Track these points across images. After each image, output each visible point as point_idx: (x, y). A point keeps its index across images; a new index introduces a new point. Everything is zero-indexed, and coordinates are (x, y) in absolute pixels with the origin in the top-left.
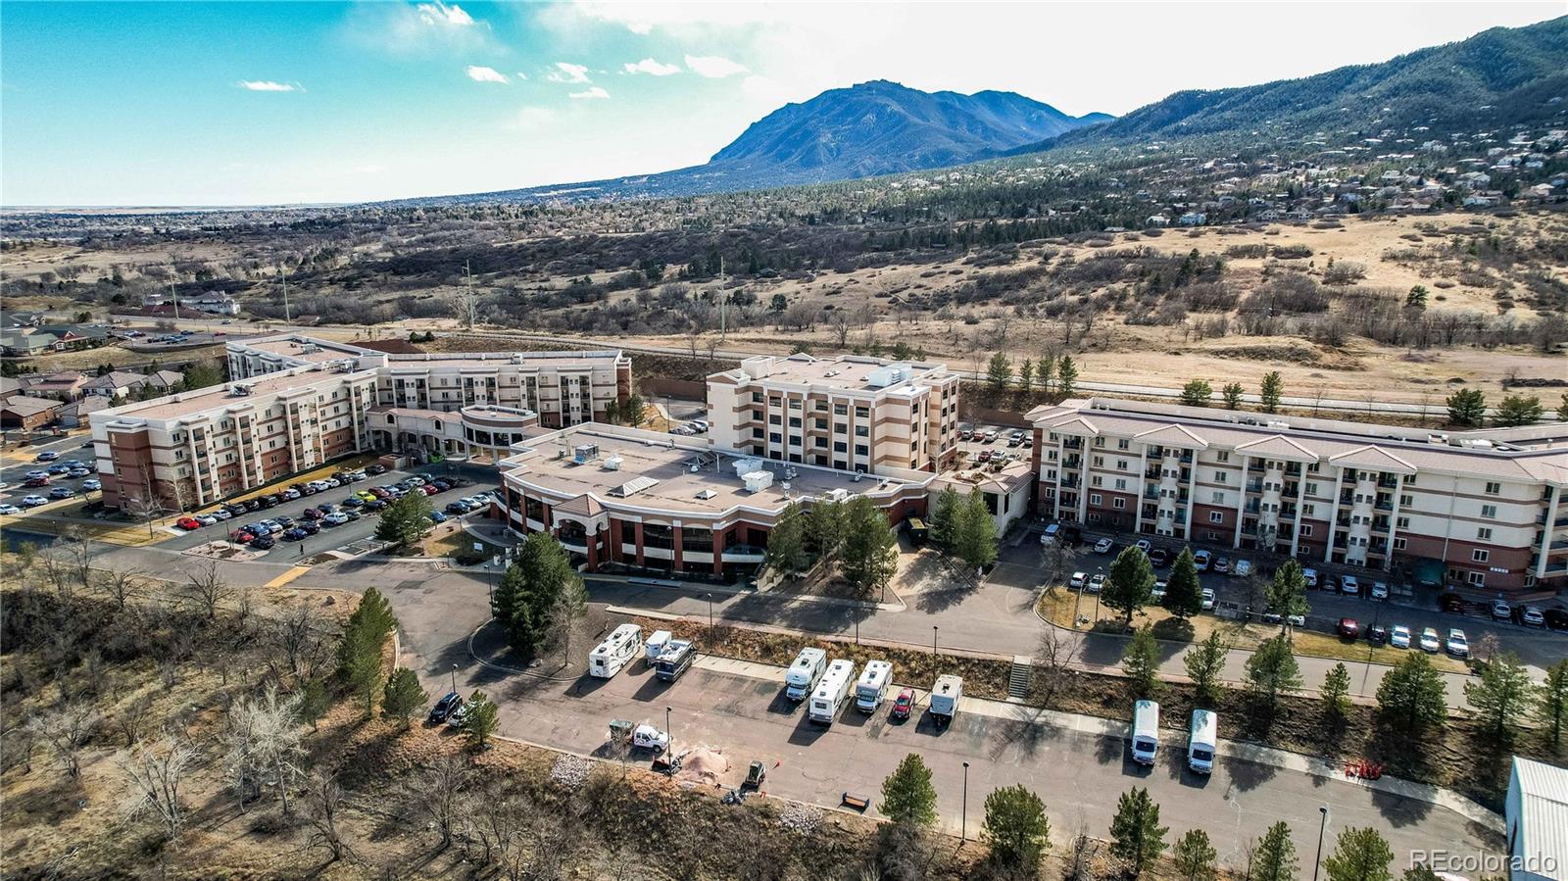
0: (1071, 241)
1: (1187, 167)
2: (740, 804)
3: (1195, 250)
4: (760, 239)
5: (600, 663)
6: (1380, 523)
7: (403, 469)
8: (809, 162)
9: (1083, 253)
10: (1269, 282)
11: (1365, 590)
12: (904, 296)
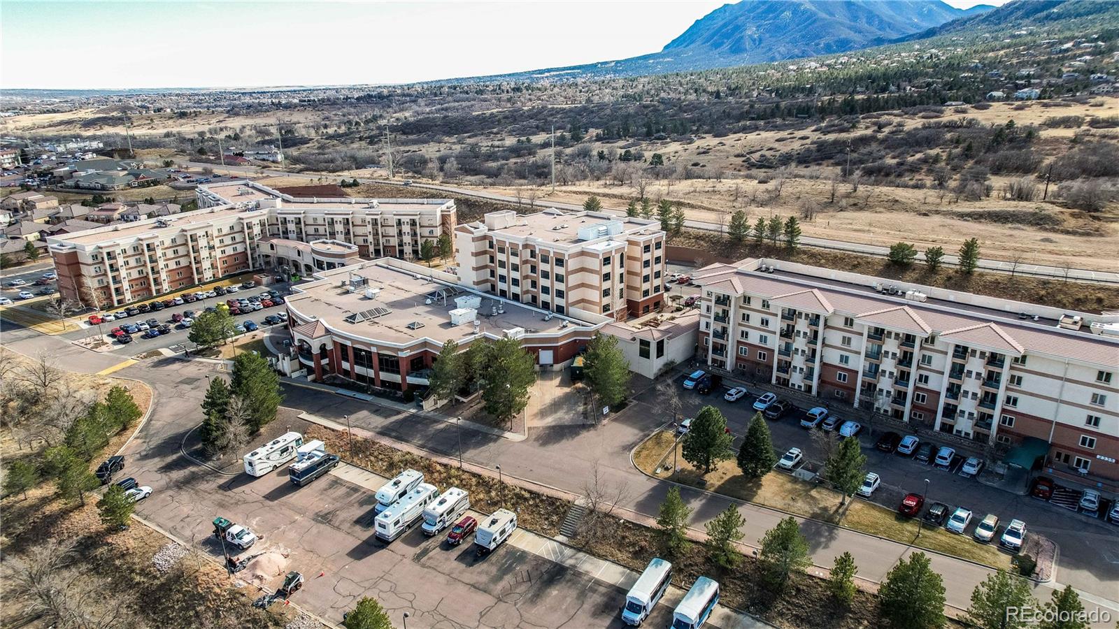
0: (906, 114)
1: (1046, 48)
2: (265, 609)
3: (1011, 121)
4: (664, 110)
5: (250, 464)
6: (989, 400)
7: (267, 286)
8: (737, 49)
9: (913, 123)
10: (1076, 149)
11: (957, 462)
12: (756, 156)
